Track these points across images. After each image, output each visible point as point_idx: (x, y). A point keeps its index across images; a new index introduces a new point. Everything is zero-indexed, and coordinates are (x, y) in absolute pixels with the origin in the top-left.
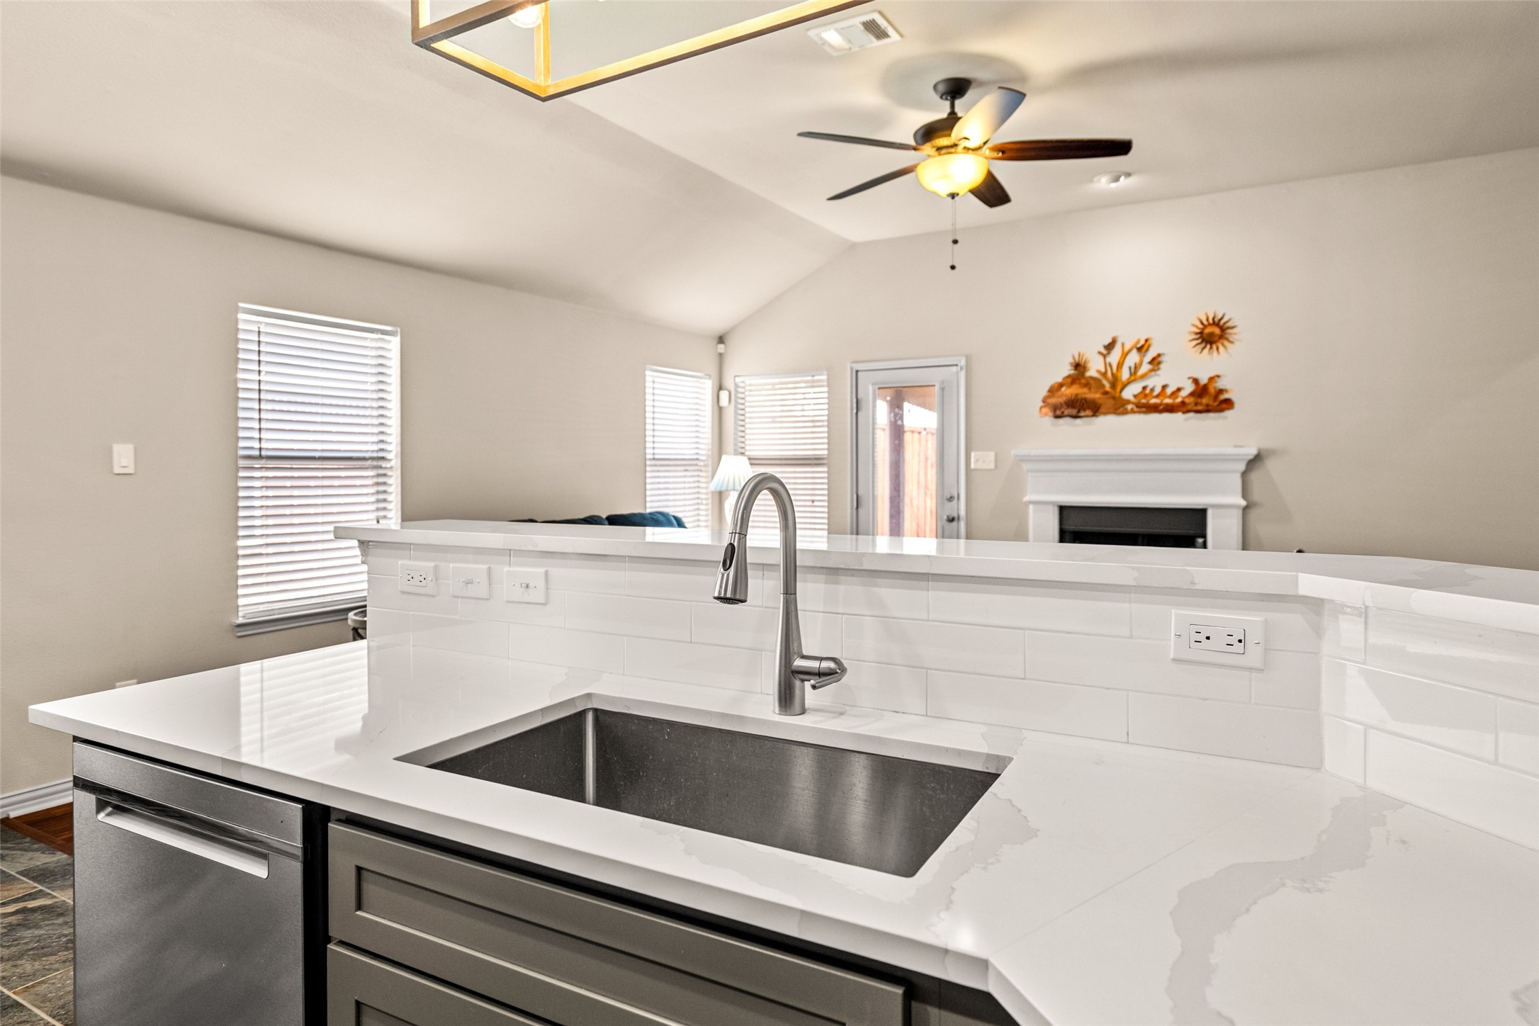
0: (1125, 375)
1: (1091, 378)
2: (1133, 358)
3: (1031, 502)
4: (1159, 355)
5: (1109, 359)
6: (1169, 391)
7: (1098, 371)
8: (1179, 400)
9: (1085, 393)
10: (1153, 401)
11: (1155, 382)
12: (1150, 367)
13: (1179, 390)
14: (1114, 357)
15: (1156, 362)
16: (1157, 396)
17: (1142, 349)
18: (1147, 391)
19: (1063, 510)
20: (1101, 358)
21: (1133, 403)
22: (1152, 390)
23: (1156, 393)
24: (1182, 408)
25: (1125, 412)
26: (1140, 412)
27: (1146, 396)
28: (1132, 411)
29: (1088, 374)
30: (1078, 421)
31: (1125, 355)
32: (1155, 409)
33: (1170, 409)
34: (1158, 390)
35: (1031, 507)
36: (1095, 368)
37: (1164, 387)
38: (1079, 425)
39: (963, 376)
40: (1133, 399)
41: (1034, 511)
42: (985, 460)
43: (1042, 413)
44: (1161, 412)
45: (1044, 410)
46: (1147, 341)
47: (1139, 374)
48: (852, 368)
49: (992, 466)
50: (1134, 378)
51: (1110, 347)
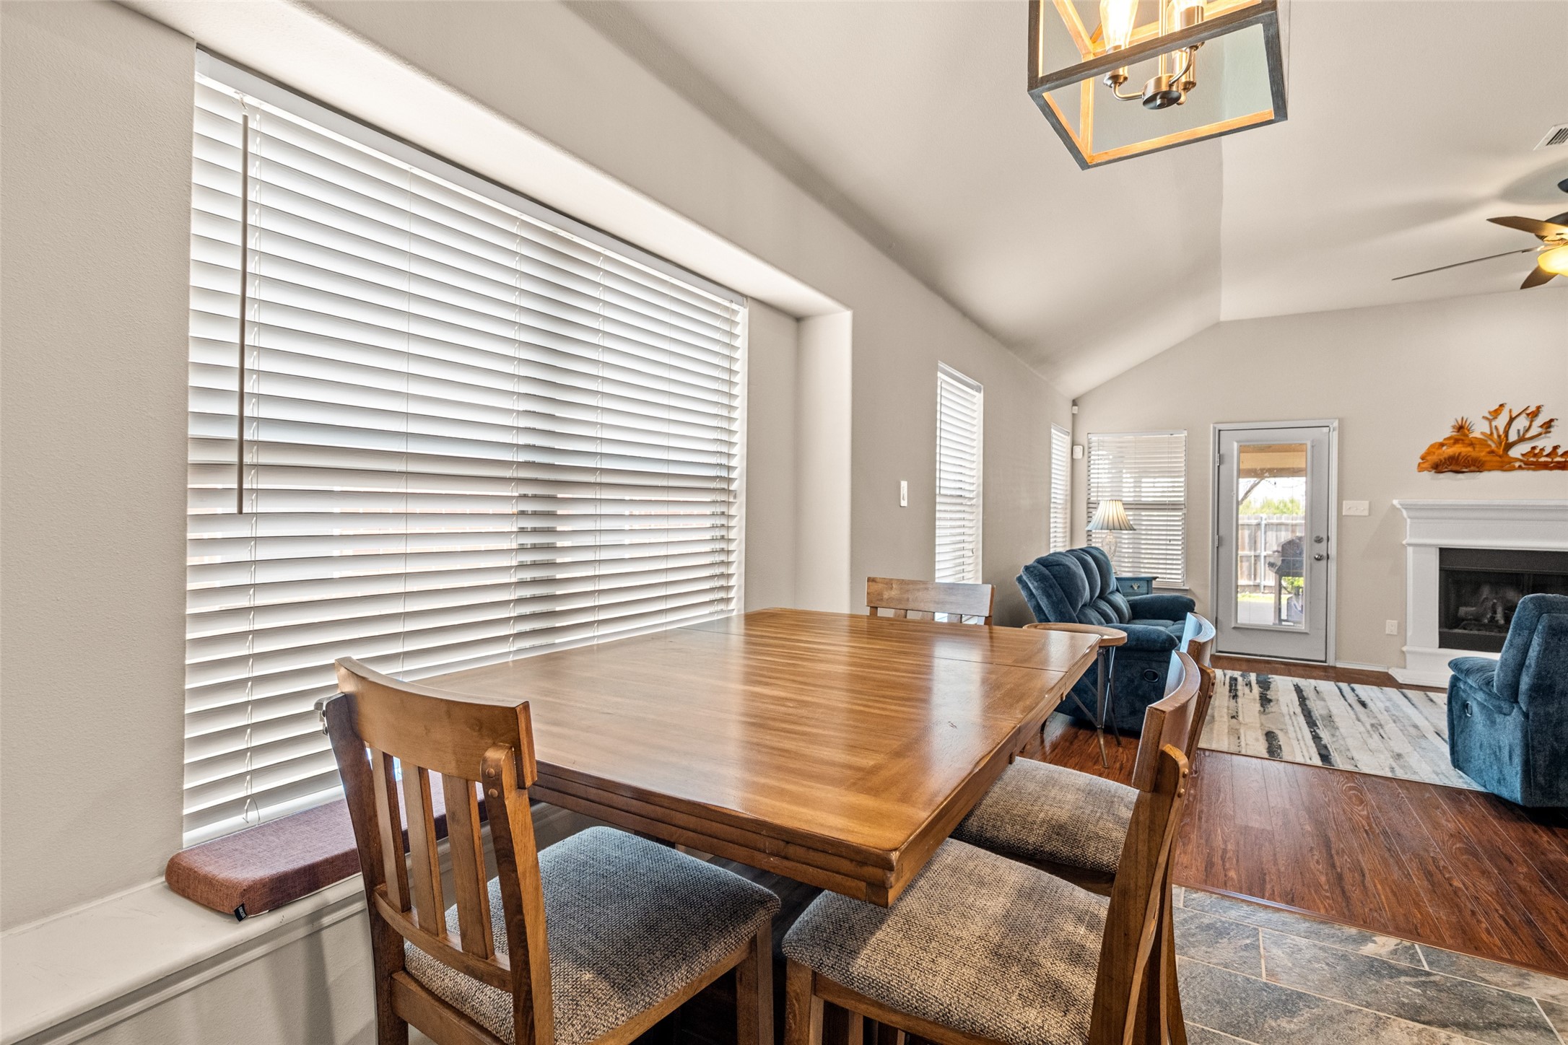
0: (1513, 437)
1: (1476, 439)
2: (1522, 423)
3: (1410, 545)
4: (1552, 420)
5: (1494, 424)
6: (1560, 451)
7: (1482, 433)
9: (1469, 452)
10: (1543, 459)
11: (1546, 443)
12: (1540, 430)
14: (1501, 422)
15: (1548, 425)
16: (1547, 456)
17: (1534, 415)
18: (1537, 451)
19: (1445, 553)
20: (1487, 423)
21: (1521, 461)
22: (1542, 450)
23: (1545, 453)
25: (1513, 469)
26: (1529, 469)
27: (1535, 455)
28: (1520, 467)
29: (1471, 436)
30: (1460, 476)
31: (1512, 420)
32: (1545, 466)
33: (1561, 466)
34: (1548, 450)
35: (1410, 550)
36: (1480, 429)
37: (1555, 448)
38: (1461, 479)
39: (1335, 436)
40: (1520, 457)
41: (1414, 552)
42: (1358, 507)
43: (1421, 468)
44: (1551, 469)
45: (1424, 466)
46: (1539, 408)
47: (1528, 435)
48: (1215, 428)
49: (1366, 513)
50: (1522, 439)
51: (1496, 413)
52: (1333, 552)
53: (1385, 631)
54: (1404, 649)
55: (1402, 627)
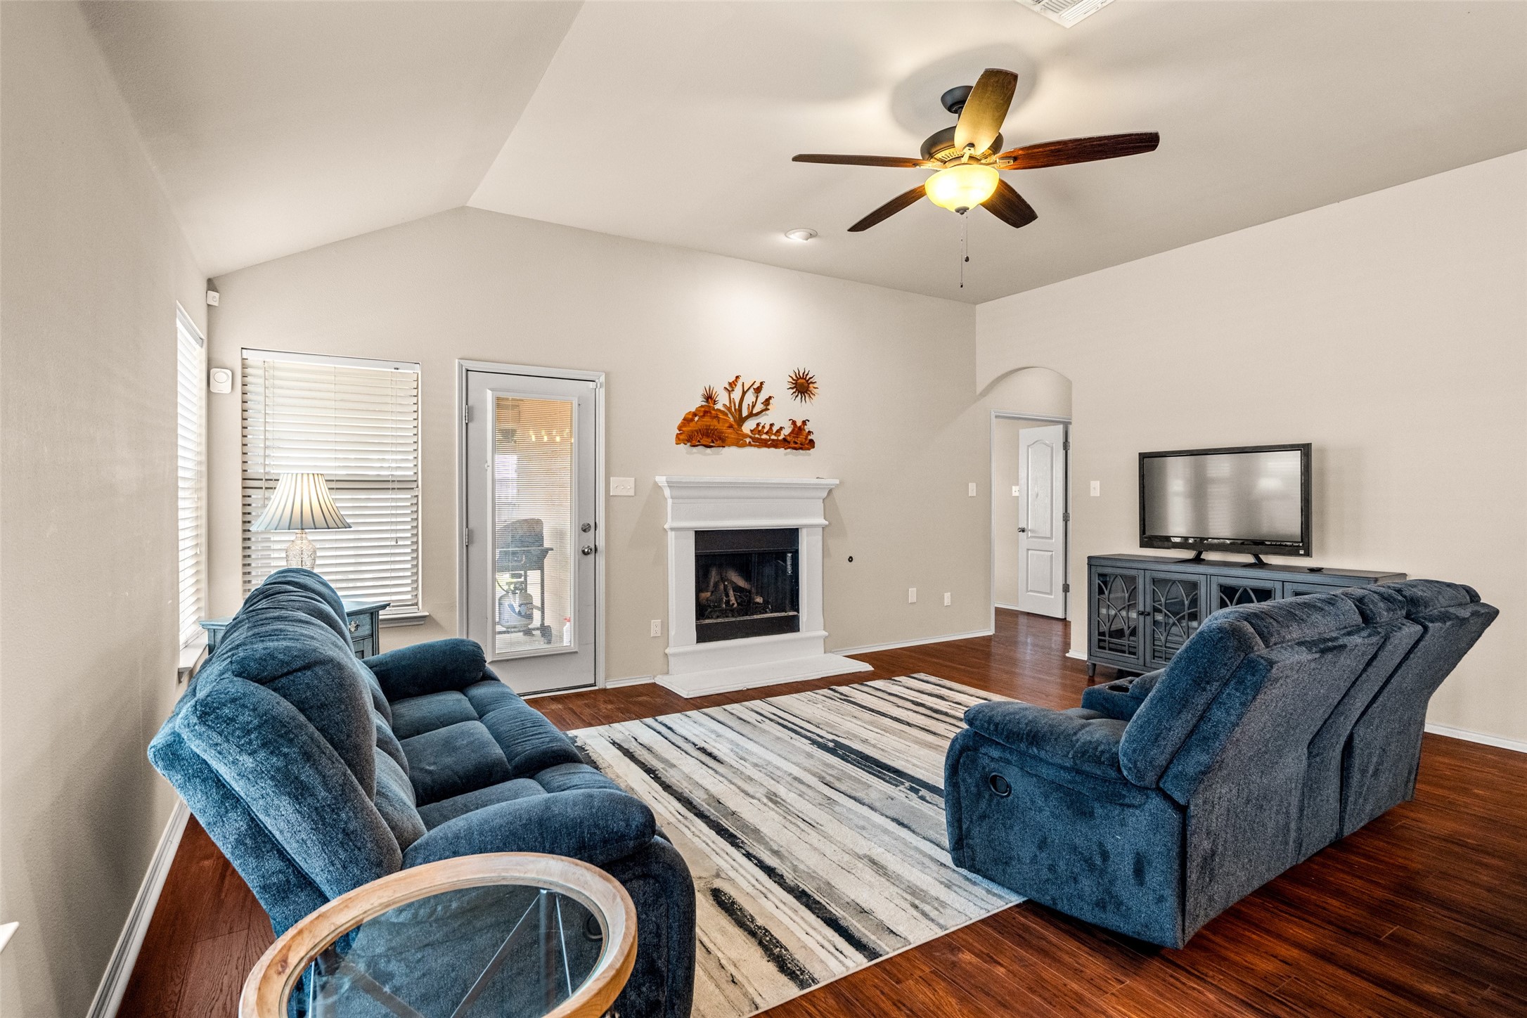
0: (745, 413)
1: (719, 410)
2: (750, 398)
3: (672, 529)
4: (770, 398)
5: (732, 396)
6: (775, 429)
7: (724, 405)
8: (781, 438)
9: (715, 424)
10: (764, 437)
11: (765, 420)
12: (762, 407)
13: (781, 428)
14: (737, 395)
15: (767, 402)
16: (767, 433)
17: (758, 390)
18: (760, 428)
19: (701, 535)
20: (726, 394)
21: (751, 437)
22: (763, 427)
23: (765, 431)
24: (785, 443)
25: (744, 445)
26: (755, 446)
27: (759, 432)
28: (750, 444)
29: (716, 407)
30: (708, 450)
31: (744, 393)
32: (765, 443)
33: (775, 444)
34: (767, 428)
35: (671, 535)
36: (722, 401)
37: (772, 425)
38: (709, 454)
39: (601, 393)
40: (750, 434)
41: (676, 538)
42: (623, 486)
43: (679, 440)
44: (769, 447)
45: (681, 437)
46: (762, 383)
47: (754, 412)
48: (461, 366)
49: (632, 493)
50: (751, 415)
51: (732, 385)
52: (601, 543)
53: (649, 631)
54: (667, 651)
55: (665, 627)
